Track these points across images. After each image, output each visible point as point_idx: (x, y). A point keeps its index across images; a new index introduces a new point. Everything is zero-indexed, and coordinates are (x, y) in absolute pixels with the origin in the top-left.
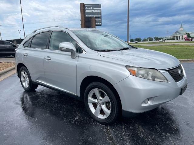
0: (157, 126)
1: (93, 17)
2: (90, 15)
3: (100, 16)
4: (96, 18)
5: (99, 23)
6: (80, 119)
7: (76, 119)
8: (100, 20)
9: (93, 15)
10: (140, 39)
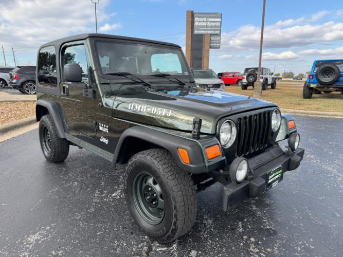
0: (240, 223)
1: (207, 34)
2: (201, 30)
3: (218, 32)
4: (211, 35)
5: (216, 43)
6: (120, 196)
7: (114, 195)
8: (218, 38)
9: (206, 30)
10: (292, 73)
